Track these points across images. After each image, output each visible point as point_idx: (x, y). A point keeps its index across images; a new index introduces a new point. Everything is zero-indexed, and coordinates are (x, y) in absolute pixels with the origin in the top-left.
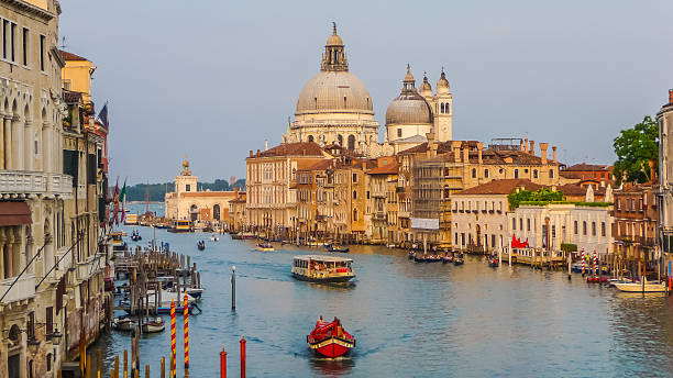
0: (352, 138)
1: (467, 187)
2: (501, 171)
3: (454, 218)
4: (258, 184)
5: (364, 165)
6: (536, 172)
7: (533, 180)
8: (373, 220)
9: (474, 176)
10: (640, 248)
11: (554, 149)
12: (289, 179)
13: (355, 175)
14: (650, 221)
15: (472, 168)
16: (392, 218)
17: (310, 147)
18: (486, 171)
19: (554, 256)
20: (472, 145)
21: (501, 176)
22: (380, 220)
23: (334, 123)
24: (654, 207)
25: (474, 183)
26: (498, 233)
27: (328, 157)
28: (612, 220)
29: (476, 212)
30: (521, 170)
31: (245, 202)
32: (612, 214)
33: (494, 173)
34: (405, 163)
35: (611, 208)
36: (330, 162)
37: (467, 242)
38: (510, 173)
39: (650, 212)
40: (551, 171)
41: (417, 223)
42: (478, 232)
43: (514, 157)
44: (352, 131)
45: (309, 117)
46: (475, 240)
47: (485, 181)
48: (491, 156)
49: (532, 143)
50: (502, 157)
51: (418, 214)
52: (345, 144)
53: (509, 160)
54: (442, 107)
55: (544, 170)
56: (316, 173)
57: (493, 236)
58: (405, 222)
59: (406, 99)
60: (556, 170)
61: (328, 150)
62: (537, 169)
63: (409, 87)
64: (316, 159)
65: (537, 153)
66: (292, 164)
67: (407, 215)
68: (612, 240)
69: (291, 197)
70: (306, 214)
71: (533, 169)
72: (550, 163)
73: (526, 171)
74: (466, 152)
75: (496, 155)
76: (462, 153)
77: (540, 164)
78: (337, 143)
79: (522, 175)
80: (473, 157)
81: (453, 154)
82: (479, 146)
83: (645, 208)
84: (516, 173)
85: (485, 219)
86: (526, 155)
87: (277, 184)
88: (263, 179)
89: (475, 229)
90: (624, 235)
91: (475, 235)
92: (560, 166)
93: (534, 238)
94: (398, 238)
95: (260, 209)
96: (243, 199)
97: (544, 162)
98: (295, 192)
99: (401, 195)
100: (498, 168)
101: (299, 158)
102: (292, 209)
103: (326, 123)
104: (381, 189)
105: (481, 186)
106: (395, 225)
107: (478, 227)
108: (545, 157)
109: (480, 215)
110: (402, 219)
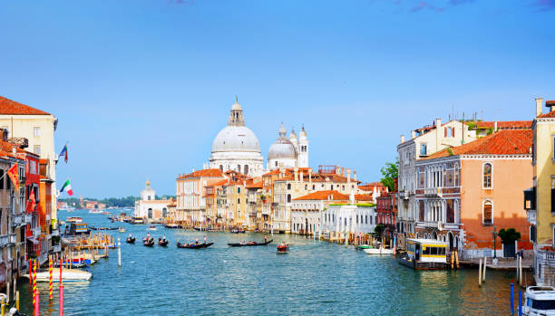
0: (246, 166)
2: (323, 186)
3: (294, 215)
4: (184, 195)
5: (245, 182)
6: (343, 187)
7: (342, 191)
8: (250, 216)
9: (306, 189)
11: (355, 172)
12: (202, 192)
13: (239, 189)
14: (394, 214)
15: (305, 183)
16: (259, 215)
17: (218, 173)
18: (314, 186)
20: (305, 171)
21: (322, 189)
22: (253, 216)
24: (396, 207)
25: (306, 193)
26: (316, 222)
27: (226, 177)
28: (375, 214)
29: (305, 211)
30: (335, 185)
31: (176, 206)
32: (376, 210)
33: (319, 187)
34: (266, 181)
35: (376, 207)
36: (226, 181)
37: (300, 228)
38: (327, 187)
39: (394, 209)
40: (353, 187)
42: (307, 223)
43: (331, 177)
44: (246, 162)
45: (220, 154)
46: (304, 228)
47: (313, 191)
48: (317, 177)
50: (324, 178)
52: (242, 171)
53: (327, 179)
54: (302, 148)
55: (349, 184)
56: (216, 188)
57: (314, 225)
58: (266, 217)
59: (280, 143)
60: (355, 184)
61: (228, 174)
62: (345, 184)
63: (283, 136)
64: (218, 180)
65: (345, 175)
66: (204, 181)
67: (267, 213)
68: (375, 226)
69: (203, 203)
70: (211, 213)
71: (341, 185)
72: (352, 181)
73: (338, 186)
74: (302, 174)
75: (319, 177)
76: (299, 176)
77: (346, 181)
78: (237, 171)
79: (335, 188)
80: (306, 177)
81: (293, 176)
82: (310, 171)
83: (392, 207)
84: (332, 186)
85: (309, 215)
86: (337, 176)
87: (194, 194)
88: (186, 192)
89: (305, 221)
90: (381, 223)
91: (305, 225)
92: (359, 183)
93: (335, 225)
94: (262, 227)
95: (185, 210)
96: (175, 203)
97: (349, 180)
98: (204, 199)
99: (264, 201)
100: (321, 184)
101: (208, 178)
102: (203, 210)
103: (230, 157)
104: (254, 197)
105: (310, 195)
106: (260, 219)
107: (307, 220)
108: (349, 177)
109: (307, 213)
110: (264, 215)
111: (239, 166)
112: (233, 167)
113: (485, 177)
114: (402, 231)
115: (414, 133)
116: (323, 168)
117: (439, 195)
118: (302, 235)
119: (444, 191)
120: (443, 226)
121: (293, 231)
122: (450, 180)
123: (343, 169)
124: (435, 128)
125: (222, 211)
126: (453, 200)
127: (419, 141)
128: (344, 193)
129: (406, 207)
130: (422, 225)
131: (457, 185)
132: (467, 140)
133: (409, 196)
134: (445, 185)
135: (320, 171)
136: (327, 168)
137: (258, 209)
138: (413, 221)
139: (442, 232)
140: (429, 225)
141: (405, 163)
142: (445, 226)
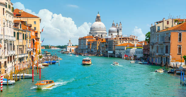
1: (119, 45)
3: (116, 51)
5: (100, 40)
11: (137, 37)
13: (98, 42)
15: (120, 41)
17: (91, 37)
21: (126, 43)
22: (103, 51)
23: (98, 32)
26: (123, 53)
33: (124, 42)
39: (149, 49)
41: (109, 52)
42: (120, 54)
44: (101, 34)
45: (93, 31)
46: (119, 55)
47: (122, 43)
48: (124, 39)
49: (133, 36)
50: (126, 39)
51: (109, 50)
53: (128, 39)
54: (120, 29)
56: (91, 42)
58: (107, 52)
59: (113, 27)
60: (137, 41)
61: (95, 38)
63: (113, 25)
66: (87, 40)
71: (132, 41)
72: (136, 40)
76: (118, 38)
80: (120, 39)
84: (129, 42)
85: (121, 51)
86: (131, 38)
87: (84, 44)
88: (82, 43)
90: (145, 54)
95: (81, 49)
96: (78, 47)
97: (135, 40)
98: (87, 46)
99: (106, 47)
102: (87, 49)
103: (96, 32)
104: (103, 45)
107: (120, 53)
108: (135, 38)
109: (121, 50)
110: (106, 51)
111: (99, 35)
112: (97, 35)
113: (179, 38)
114: (151, 56)
115: (156, 23)
117: (163, 44)
121: (116, 56)
122: (167, 39)
124: (163, 21)
125: (93, 50)
126: (168, 46)
127: (157, 26)
128: (133, 44)
129: (152, 48)
130: (157, 54)
131: (169, 40)
132: (174, 25)
133: (153, 45)
134: (165, 41)
137: (104, 49)
138: (155, 53)
139: (164, 56)
140: (160, 54)
141: (153, 33)
142: (165, 54)
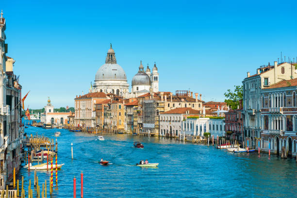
0: (118, 91)
1: (166, 111)
2: (180, 104)
3: (161, 123)
4: (80, 109)
5: (124, 101)
6: (193, 105)
7: (193, 108)
8: (128, 124)
9: (169, 106)
10: (236, 135)
11: (201, 95)
12: (93, 108)
13: (120, 106)
14: (239, 124)
15: (168, 103)
16: (135, 124)
17: (101, 94)
18: (174, 105)
19: (201, 139)
20: (168, 94)
21: (180, 106)
22: (131, 124)
23: (111, 84)
24: (241, 119)
25: (167, 109)
26: (178, 129)
27: (109, 98)
28: (224, 124)
29: (170, 121)
30: (188, 104)
31: (74, 117)
32: (224, 121)
33: (177, 105)
34: (141, 101)
35: (224, 119)
36: (110, 100)
37: (166, 133)
38: (183, 105)
39: (239, 121)
40: (199, 105)
41: (145, 125)
42: (171, 129)
43: (185, 98)
44: (118, 88)
45: (100, 82)
46: (169, 132)
47: (173, 108)
48: (176, 98)
50: (180, 99)
51: (145, 122)
52: (115, 93)
53: (183, 100)
54: (155, 78)
55: (197, 104)
56: (103, 105)
57: (177, 131)
58: (141, 125)
59: (140, 75)
60: (201, 104)
61: (108, 95)
62: (194, 103)
63: (141, 70)
64: (103, 99)
65: (194, 97)
66: (94, 101)
67: (141, 122)
68: (224, 132)
69: (93, 115)
70: (101, 121)
71: (192, 103)
72: (199, 101)
73: (190, 104)
74: (166, 96)
75: (177, 98)
76: (164, 97)
77: (195, 101)
78: (112, 92)
79: (188, 106)
80: (169, 99)
81: (160, 97)
82: (171, 94)
83: (238, 119)
84: (186, 105)
85: (173, 124)
86: (189, 98)
87: (87, 109)
88: (82, 107)
89: (169, 128)
90: (229, 130)
91: (169, 130)
92: (203, 102)
93: (193, 131)
94: (138, 132)
95: (80, 120)
96: (74, 115)
97: (197, 101)
98: (95, 113)
99: (139, 115)
100: (179, 103)
101: (97, 99)
102: (94, 120)
103: (107, 84)
104: (131, 111)
105: (172, 110)
106: (136, 126)
107: (171, 127)
108: (197, 98)
109: (172, 122)
110: (139, 124)
114: (249, 136)
115: (259, 71)
116: (179, 92)
117: (281, 112)
118: (167, 137)
119: (284, 110)
120: (284, 133)
121: (161, 135)
122: (289, 103)
123: (192, 93)
124: (273, 67)
125: (108, 121)
126: (292, 116)
127: (263, 76)
129: (253, 120)
130: (267, 132)
131: (295, 106)
132: (295, 76)
133: (256, 112)
134: (285, 106)
135: (177, 94)
136: (182, 92)
137: (135, 119)
138: (259, 129)
139: (283, 137)
140: (273, 132)
141: (252, 90)
142: (285, 133)
